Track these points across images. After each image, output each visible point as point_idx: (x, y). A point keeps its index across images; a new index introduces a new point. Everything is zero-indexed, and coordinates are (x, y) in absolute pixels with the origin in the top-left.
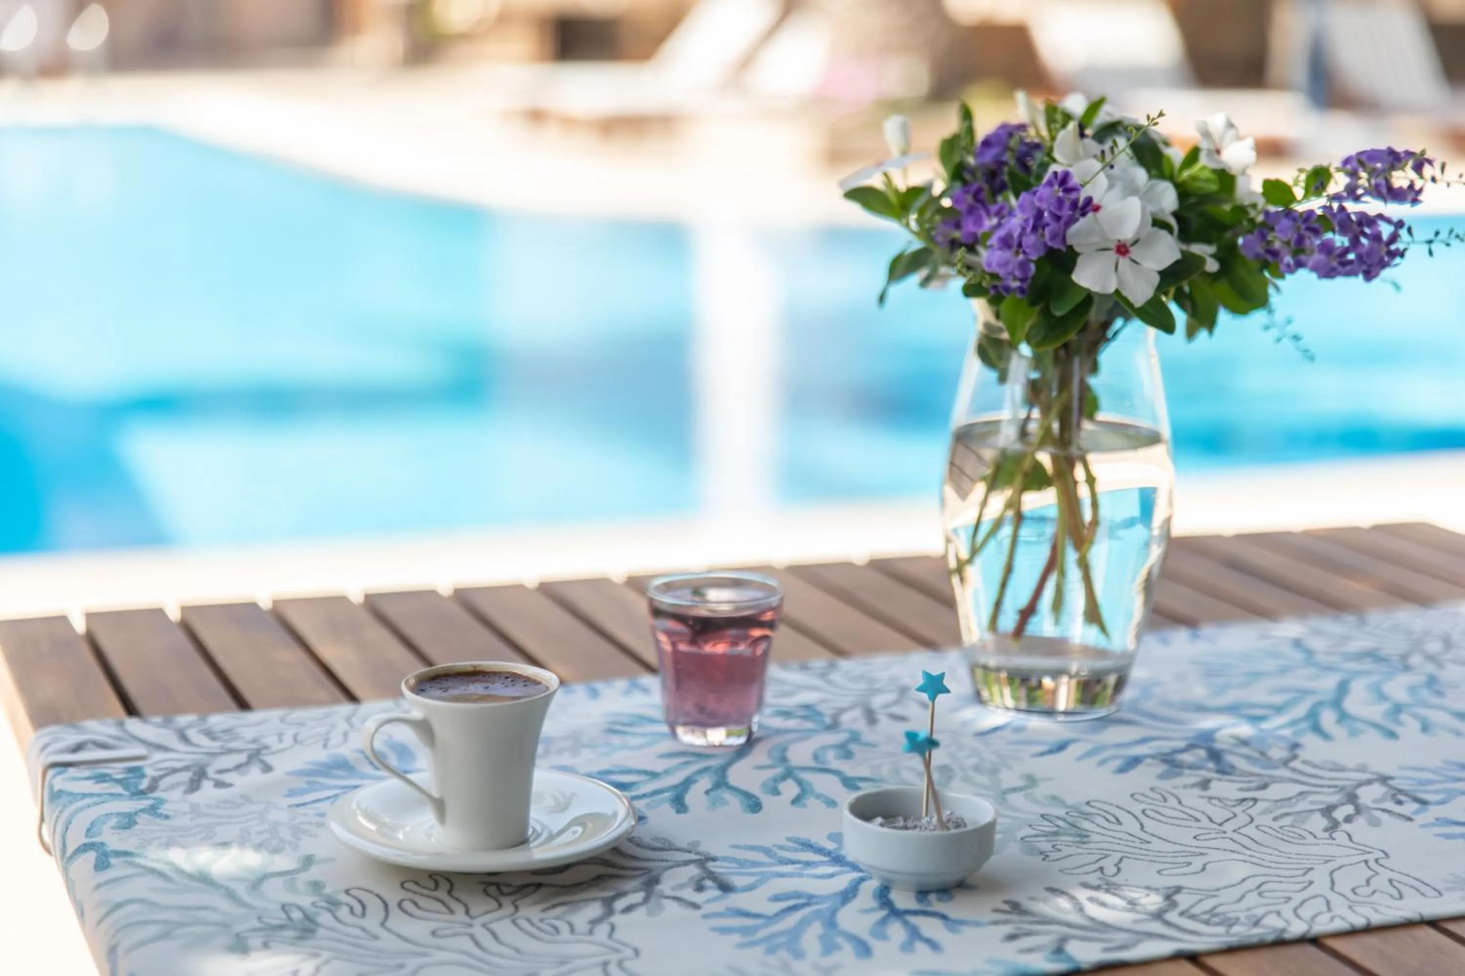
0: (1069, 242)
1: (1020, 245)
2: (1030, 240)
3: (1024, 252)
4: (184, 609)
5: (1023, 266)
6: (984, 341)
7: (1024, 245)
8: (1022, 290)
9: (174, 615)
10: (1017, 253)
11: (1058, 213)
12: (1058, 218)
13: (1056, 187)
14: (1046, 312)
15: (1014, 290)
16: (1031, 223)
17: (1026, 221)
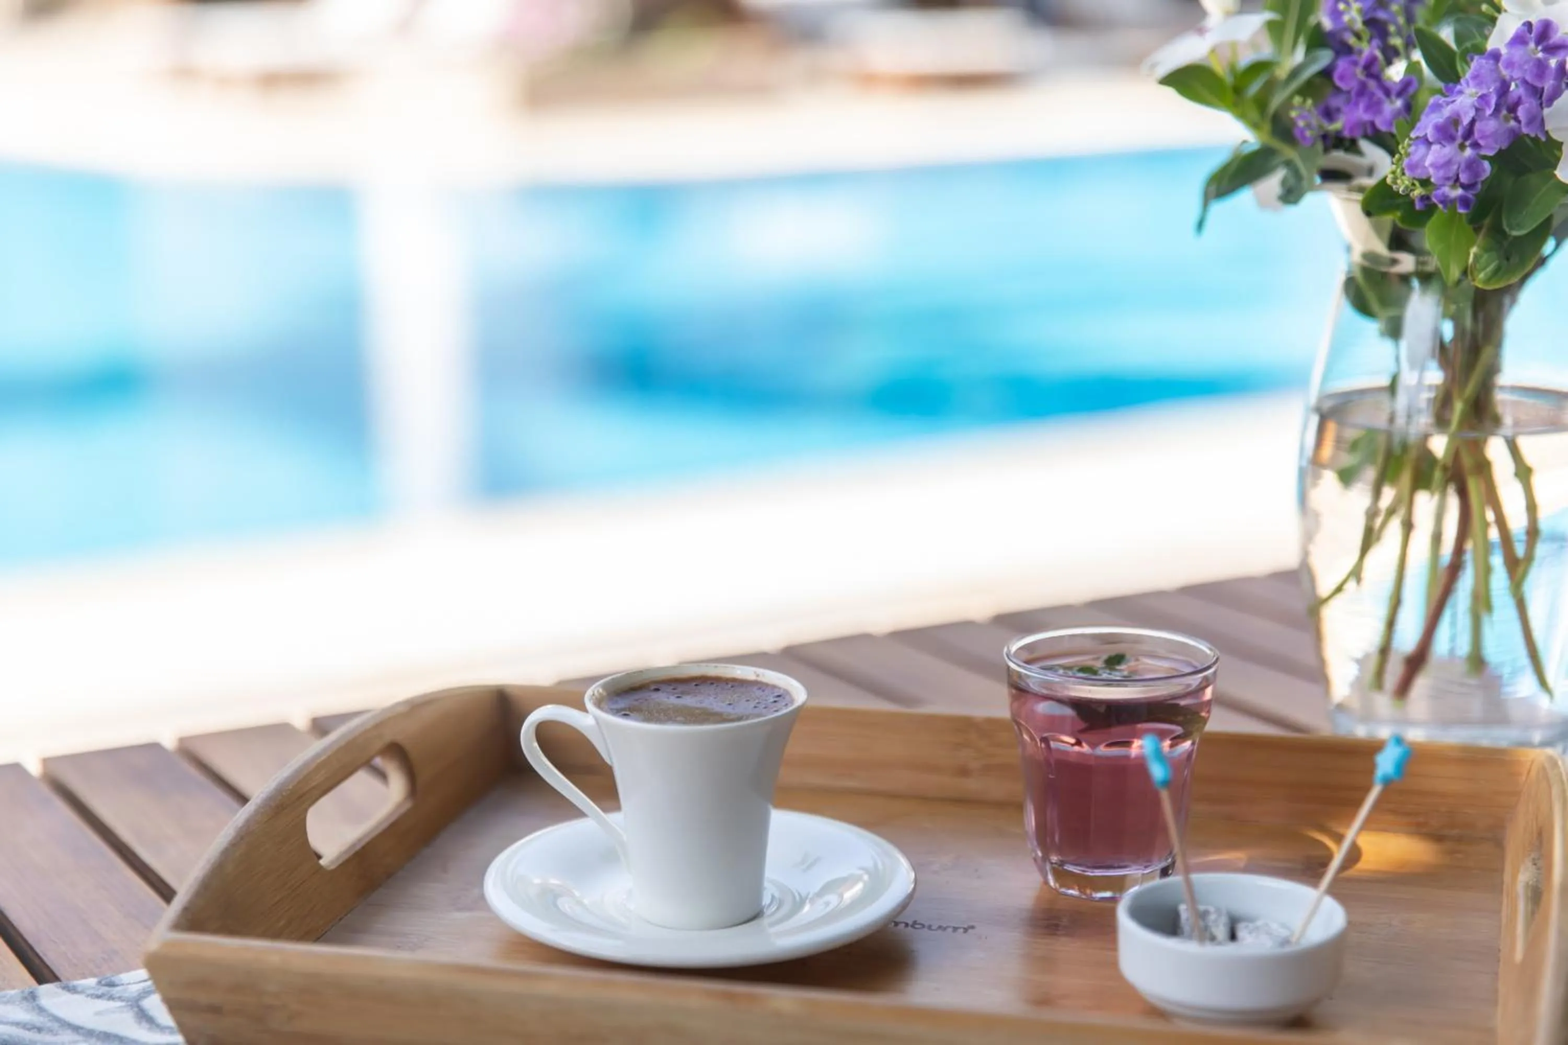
0: (1548, 127)
1: (1469, 133)
2: (1489, 126)
3: (1476, 145)
4: (46, 761)
5: (1471, 165)
6: (1358, 275)
7: (1476, 135)
8: (1464, 202)
9: (34, 768)
10: (1462, 147)
11: (1539, 85)
12: (1537, 92)
13: (1532, 45)
14: (1497, 232)
15: (1453, 201)
16: (1493, 100)
17: (1483, 98)
